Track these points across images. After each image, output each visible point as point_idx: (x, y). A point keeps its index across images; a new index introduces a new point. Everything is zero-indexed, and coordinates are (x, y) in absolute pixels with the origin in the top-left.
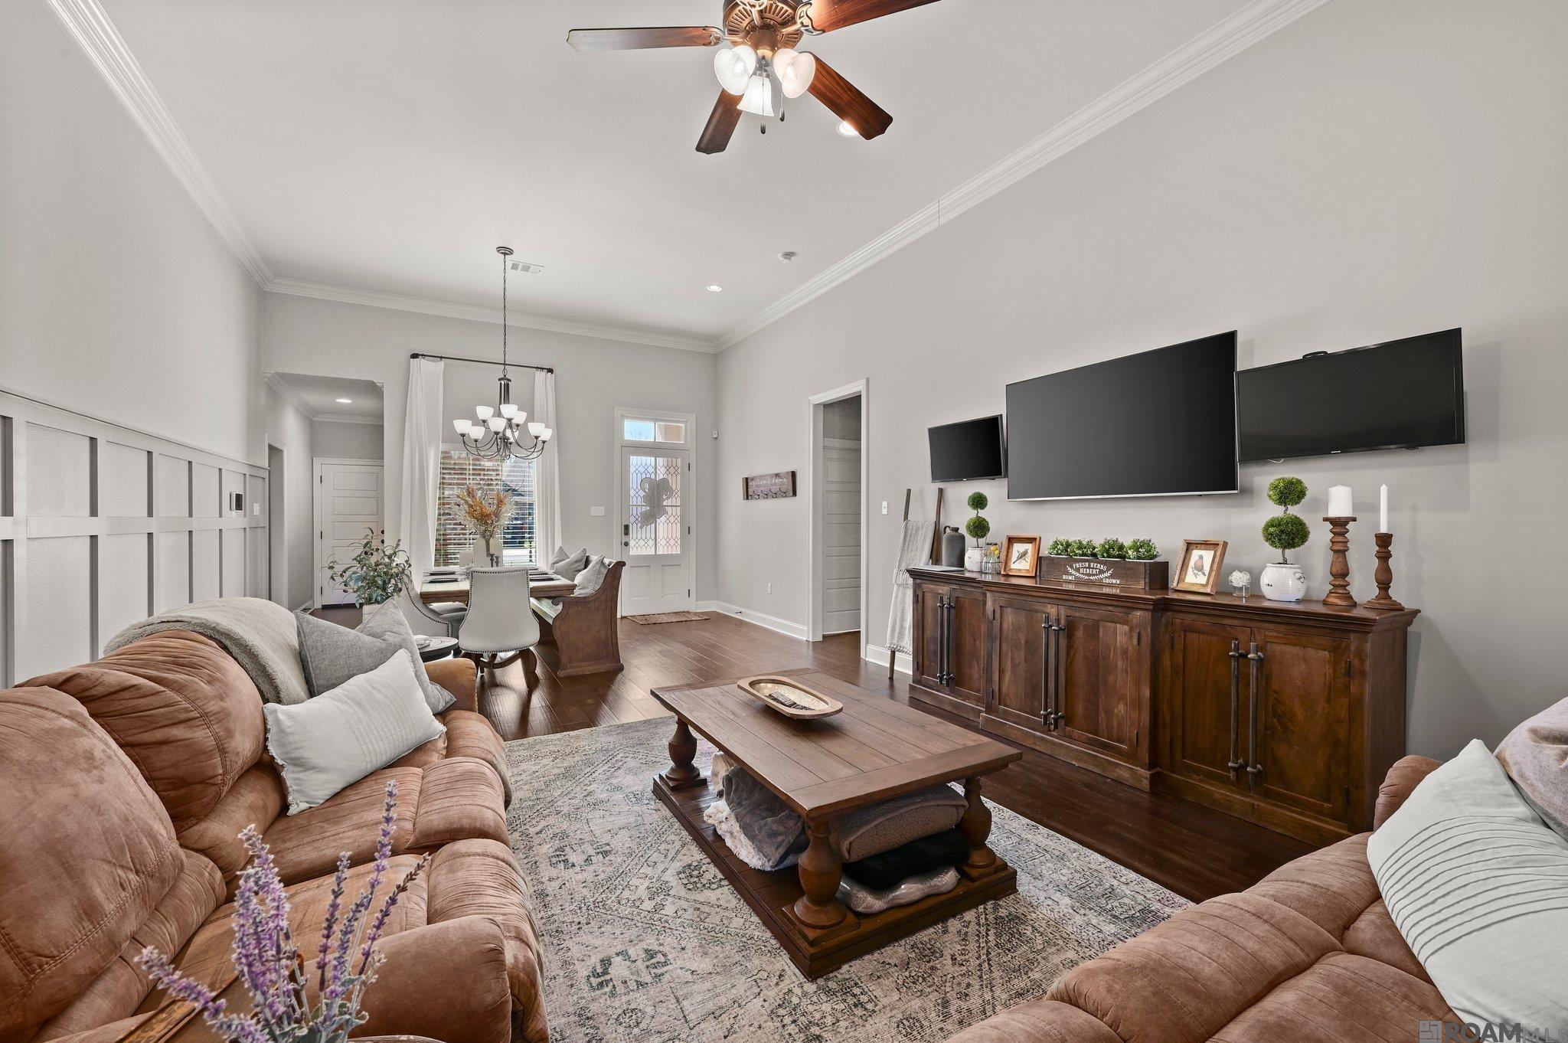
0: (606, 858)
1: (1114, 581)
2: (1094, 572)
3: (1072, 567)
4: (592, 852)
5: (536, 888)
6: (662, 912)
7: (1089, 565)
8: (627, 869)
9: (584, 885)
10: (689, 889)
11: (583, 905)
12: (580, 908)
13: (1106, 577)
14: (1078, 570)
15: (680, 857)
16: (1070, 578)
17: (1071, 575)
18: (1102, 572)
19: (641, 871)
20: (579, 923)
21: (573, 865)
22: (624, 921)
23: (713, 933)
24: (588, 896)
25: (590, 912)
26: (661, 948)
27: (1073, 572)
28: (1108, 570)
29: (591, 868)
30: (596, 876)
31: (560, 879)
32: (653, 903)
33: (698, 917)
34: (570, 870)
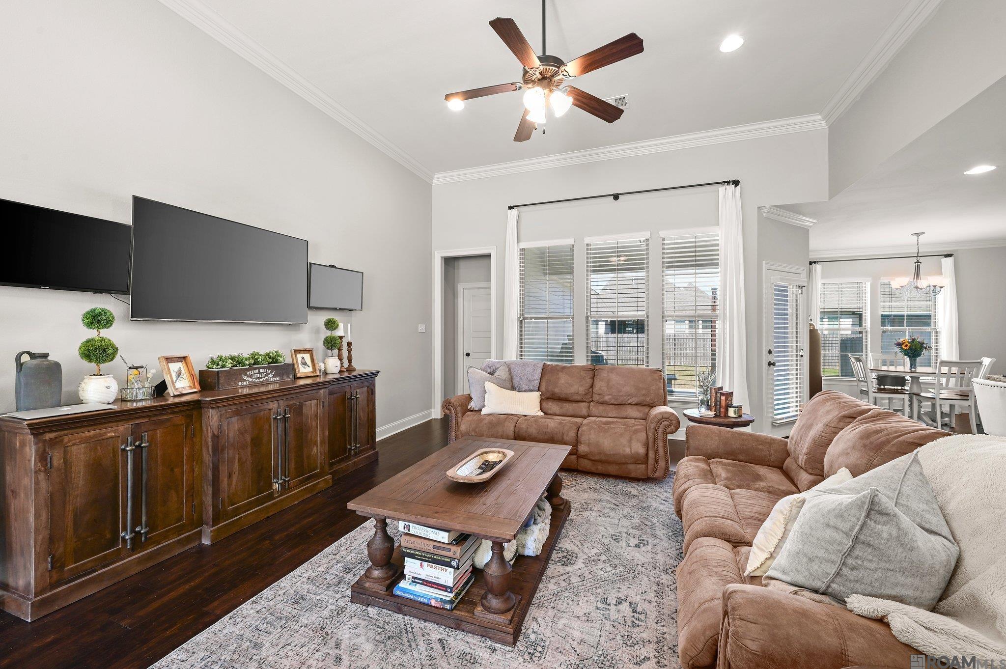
0: (606, 597)
1: (275, 379)
2: (263, 376)
3: (246, 375)
4: (612, 607)
5: (662, 601)
6: (599, 552)
7: (259, 371)
8: (598, 582)
9: (630, 586)
10: (576, 554)
11: (636, 574)
12: (639, 574)
13: (271, 378)
14: (251, 376)
15: (563, 572)
16: (245, 384)
17: (246, 380)
18: (268, 374)
19: (592, 576)
20: (642, 567)
21: (631, 604)
22: (619, 557)
23: (586, 534)
24: (631, 578)
25: (634, 569)
26: (611, 540)
27: (248, 379)
28: (271, 373)
29: (621, 595)
30: (619, 588)
31: (644, 598)
32: (599, 558)
33: (585, 542)
34: (634, 601)
